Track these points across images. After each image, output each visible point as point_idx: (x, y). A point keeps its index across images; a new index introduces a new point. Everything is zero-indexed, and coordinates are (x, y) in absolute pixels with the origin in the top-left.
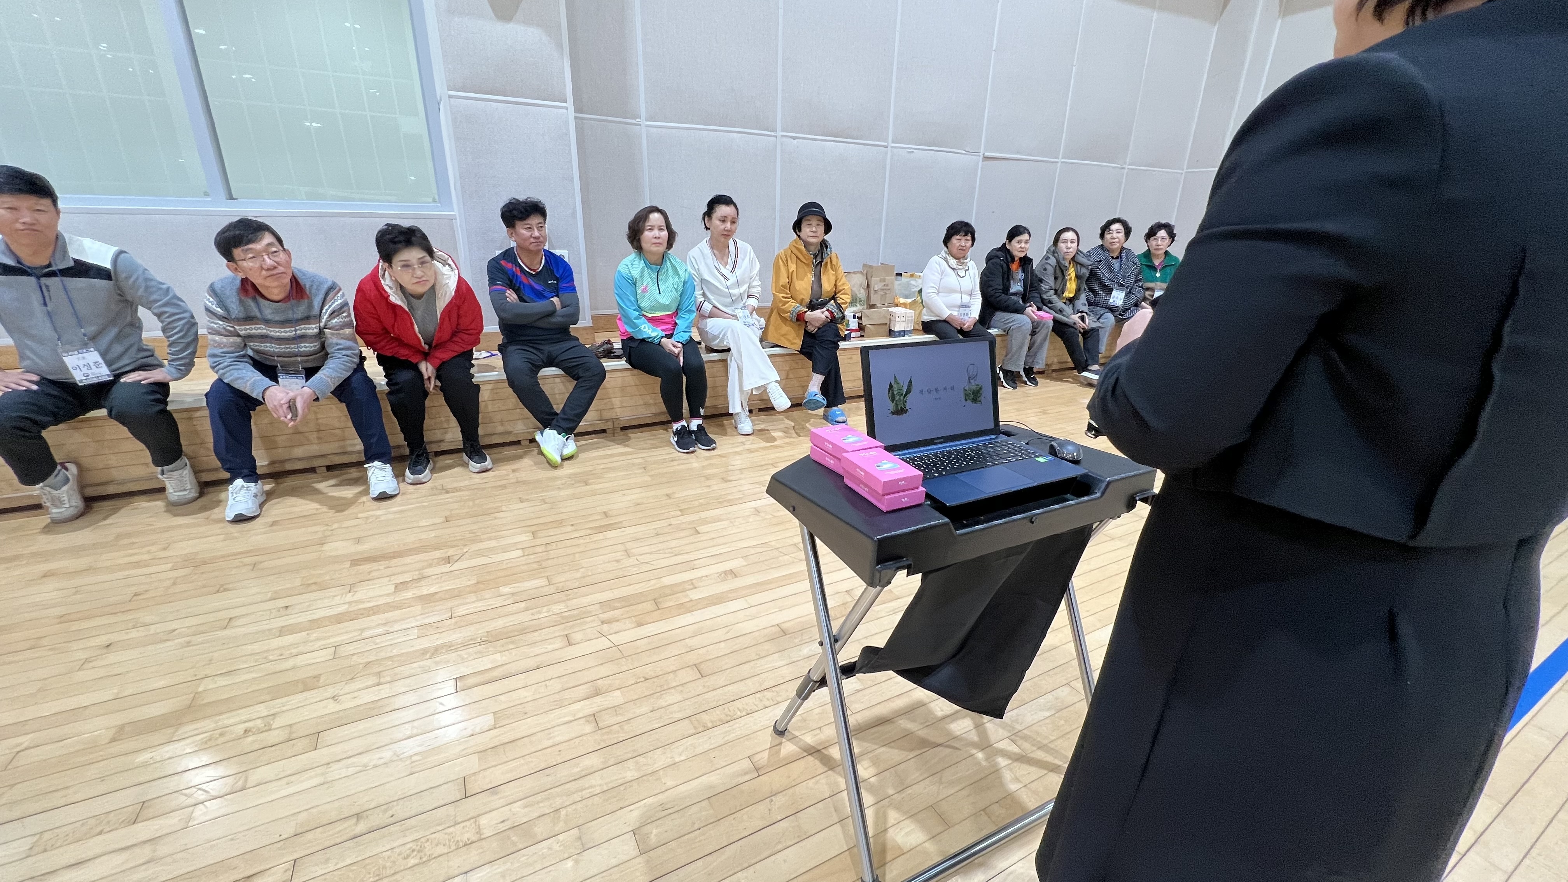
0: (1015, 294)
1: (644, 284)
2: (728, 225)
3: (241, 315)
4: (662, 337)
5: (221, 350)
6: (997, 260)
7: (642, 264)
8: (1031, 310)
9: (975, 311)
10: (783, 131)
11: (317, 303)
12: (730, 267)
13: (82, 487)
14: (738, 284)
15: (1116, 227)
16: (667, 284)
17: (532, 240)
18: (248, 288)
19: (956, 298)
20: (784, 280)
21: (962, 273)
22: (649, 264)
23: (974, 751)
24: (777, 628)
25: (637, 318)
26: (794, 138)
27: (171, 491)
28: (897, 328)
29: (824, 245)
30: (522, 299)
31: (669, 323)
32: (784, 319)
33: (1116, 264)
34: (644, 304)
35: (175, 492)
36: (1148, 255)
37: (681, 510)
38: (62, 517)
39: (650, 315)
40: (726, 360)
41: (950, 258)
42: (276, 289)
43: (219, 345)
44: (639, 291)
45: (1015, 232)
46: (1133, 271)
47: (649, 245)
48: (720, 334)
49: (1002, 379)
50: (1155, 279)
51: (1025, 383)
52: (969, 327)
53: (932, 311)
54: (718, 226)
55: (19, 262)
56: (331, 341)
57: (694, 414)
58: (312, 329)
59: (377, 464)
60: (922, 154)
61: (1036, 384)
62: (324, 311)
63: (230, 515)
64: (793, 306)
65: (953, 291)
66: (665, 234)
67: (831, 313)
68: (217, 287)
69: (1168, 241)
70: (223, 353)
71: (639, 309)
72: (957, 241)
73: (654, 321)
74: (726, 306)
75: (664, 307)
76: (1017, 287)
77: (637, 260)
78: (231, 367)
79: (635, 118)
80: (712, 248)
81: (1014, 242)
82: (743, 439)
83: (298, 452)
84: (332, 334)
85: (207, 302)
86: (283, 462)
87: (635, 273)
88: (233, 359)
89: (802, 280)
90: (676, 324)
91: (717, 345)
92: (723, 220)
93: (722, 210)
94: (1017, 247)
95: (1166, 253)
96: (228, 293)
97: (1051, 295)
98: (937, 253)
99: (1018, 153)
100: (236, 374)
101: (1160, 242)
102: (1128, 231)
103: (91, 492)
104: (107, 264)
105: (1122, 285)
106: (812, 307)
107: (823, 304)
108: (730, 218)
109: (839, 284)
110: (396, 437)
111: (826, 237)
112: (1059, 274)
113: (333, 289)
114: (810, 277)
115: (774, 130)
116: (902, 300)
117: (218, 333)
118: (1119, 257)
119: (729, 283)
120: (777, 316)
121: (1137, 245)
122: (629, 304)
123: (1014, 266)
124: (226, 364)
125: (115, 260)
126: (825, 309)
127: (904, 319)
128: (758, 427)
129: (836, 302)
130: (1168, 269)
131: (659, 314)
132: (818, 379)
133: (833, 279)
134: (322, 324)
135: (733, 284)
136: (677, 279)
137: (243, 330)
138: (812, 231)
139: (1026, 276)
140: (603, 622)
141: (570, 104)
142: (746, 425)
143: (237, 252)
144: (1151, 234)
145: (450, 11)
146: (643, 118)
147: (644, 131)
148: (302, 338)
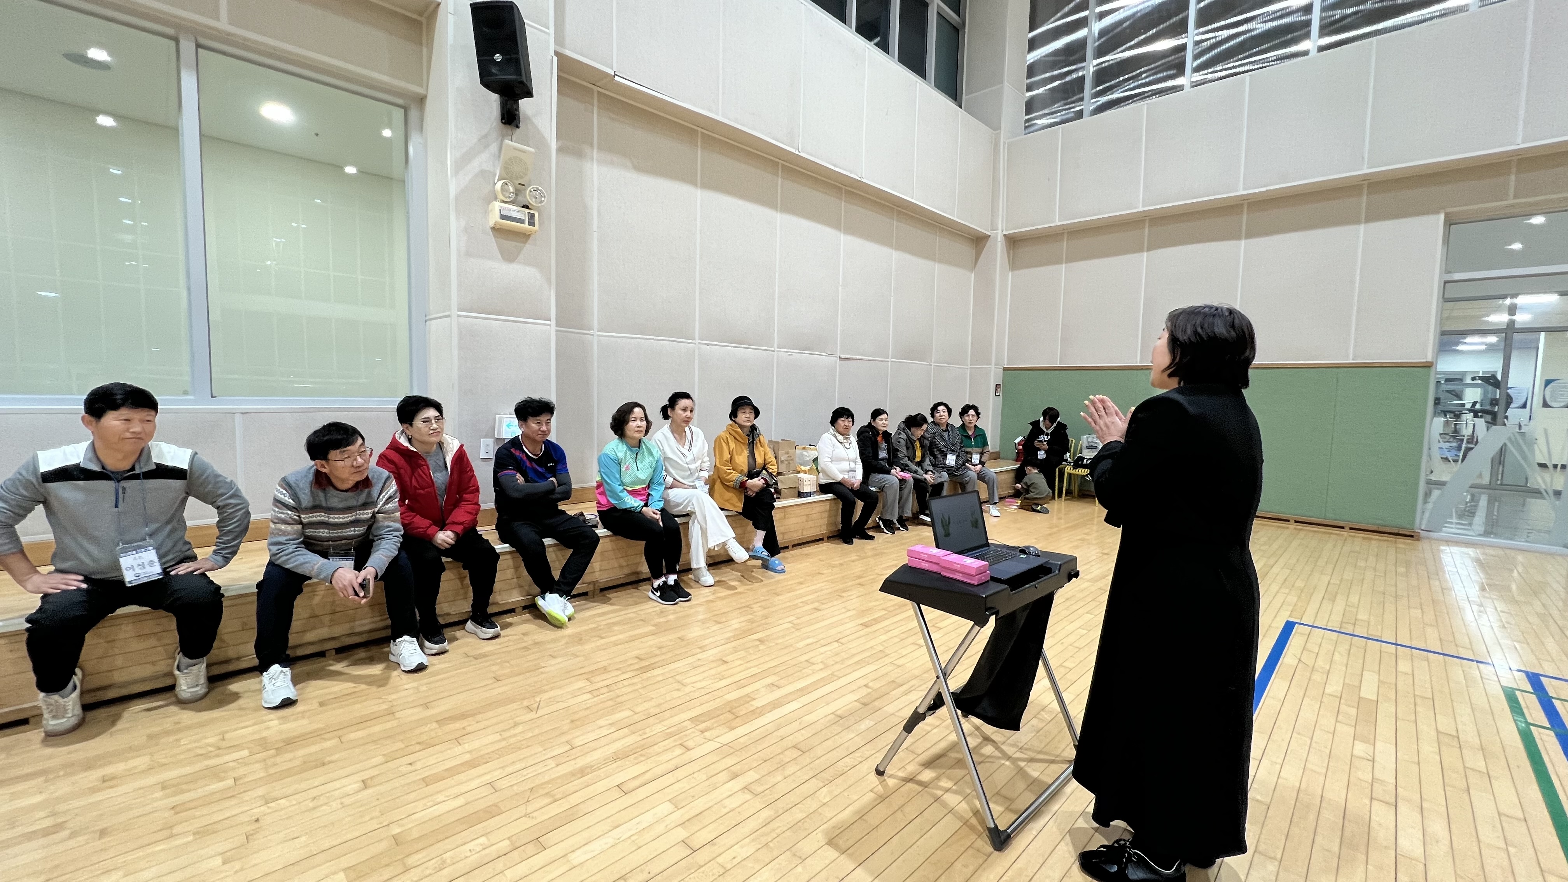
0: (882, 459)
1: (627, 464)
2: (688, 413)
3: (310, 505)
4: (643, 507)
5: (285, 538)
6: (867, 434)
7: (625, 448)
8: (896, 472)
9: (859, 475)
10: (700, 339)
11: (376, 491)
12: (687, 447)
14: (694, 460)
15: (941, 408)
16: (644, 463)
17: (540, 433)
18: (321, 481)
19: (846, 465)
20: (727, 456)
21: (847, 446)
22: (630, 447)
23: (1003, 762)
24: (832, 716)
25: (621, 492)
26: (708, 345)
27: (184, 688)
28: (806, 489)
29: (753, 428)
30: (527, 481)
31: (645, 494)
32: (727, 487)
33: (946, 435)
34: (627, 479)
35: (188, 688)
36: (963, 427)
37: (700, 648)
38: (62, 728)
39: (630, 489)
40: (688, 523)
41: (838, 435)
43: (284, 531)
44: (623, 469)
45: (877, 413)
46: (957, 440)
47: (632, 432)
48: (684, 501)
49: (882, 527)
50: (971, 446)
51: (899, 529)
52: (857, 487)
53: (829, 476)
54: (681, 415)
55: (103, 468)
56: (381, 524)
57: (671, 571)
58: (366, 514)
59: (403, 638)
60: (799, 356)
61: (907, 530)
62: (381, 497)
64: (736, 476)
65: (843, 460)
66: (644, 423)
67: (766, 480)
68: (292, 480)
69: (976, 417)
70: (287, 540)
71: (622, 484)
72: (842, 422)
73: (633, 493)
74: (684, 478)
75: (642, 481)
76: (883, 454)
77: (620, 444)
78: (296, 553)
79: (589, 330)
80: (672, 432)
81: (877, 420)
82: (707, 590)
83: (310, 637)
84: (384, 518)
85: (276, 493)
87: (621, 455)
88: (295, 546)
89: (741, 455)
90: (649, 495)
91: (680, 511)
92: (685, 410)
93: (683, 403)
94: (881, 423)
95: (975, 426)
96: (301, 485)
97: (906, 461)
98: (827, 431)
99: (862, 355)
100: (301, 559)
101: (971, 418)
102: (950, 411)
104: (185, 466)
105: (953, 451)
106: (751, 475)
107: (757, 474)
108: (689, 409)
109: (767, 458)
111: (755, 422)
112: (910, 445)
114: (746, 453)
115: (694, 339)
116: (803, 468)
117: (284, 522)
118: (947, 430)
119: (688, 460)
120: (720, 485)
121: (956, 421)
122: (614, 480)
123: (879, 439)
124: (291, 550)
125: (192, 463)
126: (760, 477)
127: (809, 483)
128: (717, 579)
129: (767, 471)
130: (978, 437)
131: (637, 487)
132: (761, 535)
133: (763, 453)
134: (376, 510)
135: (691, 460)
136: (651, 458)
137: (305, 517)
138: (744, 417)
139: (889, 446)
140: (702, 732)
141: (553, 322)
142: (708, 578)
143: (326, 453)
144: (964, 411)
145: (468, 254)
146: (596, 330)
147: (595, 339)
148: (356, 523)
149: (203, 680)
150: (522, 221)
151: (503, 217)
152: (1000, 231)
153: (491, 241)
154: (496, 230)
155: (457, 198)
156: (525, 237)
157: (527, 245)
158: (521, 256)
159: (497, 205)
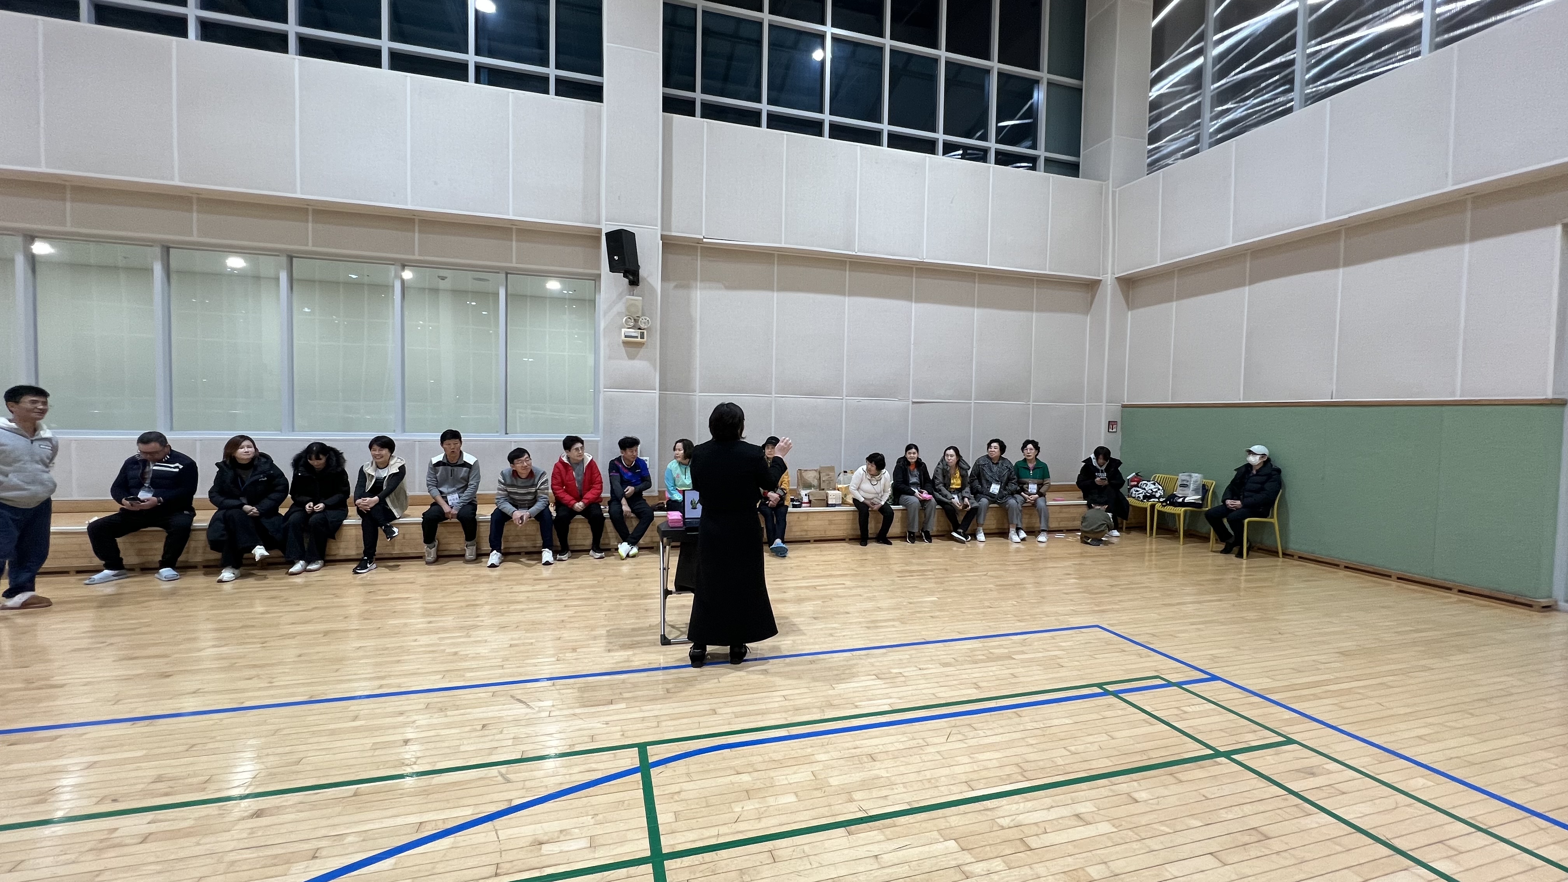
0: (913, 484)
1: (677, 474)
3: (510, 485)
5: (500, 497)
8: (921, 494)
10: (776, 394)
11: (536, 480)
13: (438, 550)
15: (994, 445)
17: (632, 454)
18: (515, 474)
25: (673, 490)
26: (783, 397)
27: (467, 556)
28: (833, 502)
33: (996, 468)
34: (678, 484)
35: (469, 556)
38: (430, 561)
42: (524, 474)
43: (501, 495)
46: (1007, 472)
50: (1028, 478)
56: (539, 495)
58: (533, 490)
59: (547, 549)
62: (540, 482)
63: (489, 564)
69: (1036, 452)
70: (502, 499)
71: (675, 486)
76: (914, 480)
77: (675, 463)
79: (692, 392)
81: (908, 453)
83: (516, 544)
84: (540, 492)
86: (509, 548)
88: (505, 501)
94: (910, 456)
95: (1037, 460)
96: (506, 474)
97: (942, 487)
99: (938, 399)
100: (504, 506)
101: (1030, 452)
102: (1004, 447)
103: (440, 553)
104: (472, 463)
105: (1001, 481)
110: (557, 543)
112: (947, 475)
113: (544, 474)
115: (771, 394)
116: (838, 487)
117: (501, 491)
118: (997, 463)
123: (912, 467)
124: (503, 503)
125: (476, 462)
127: (836, 497)
130: (1038, 470)
134: (538, 488)
137: (510, 489)
141: (657, 391)
143: (516, 461)
144: (1025, 446)
145: (610, 358)
146: (697, 391)
147: (697, 398)
148: (529, 493)
149: (474, 553)
150: (637, 337)
151: (626, 337)
152: (1109, 275)
153: (623, 350)
154: (624, 343)
155: (604, 329)
156: (641, 345)
157: (642, 350)
158: (639, 356)
159: (623, 330)
